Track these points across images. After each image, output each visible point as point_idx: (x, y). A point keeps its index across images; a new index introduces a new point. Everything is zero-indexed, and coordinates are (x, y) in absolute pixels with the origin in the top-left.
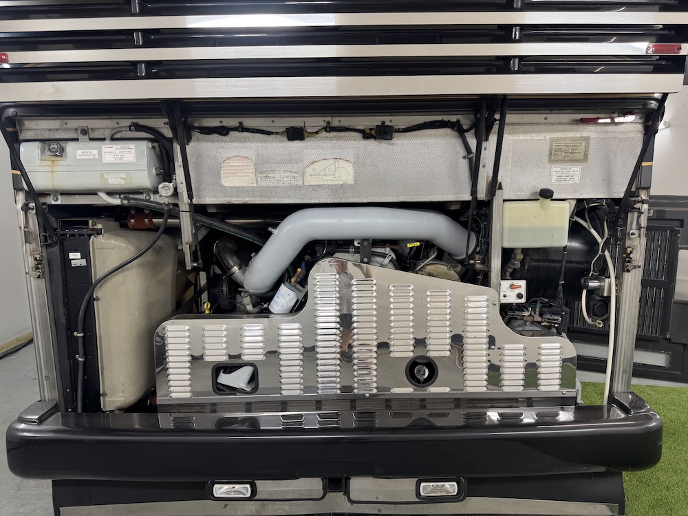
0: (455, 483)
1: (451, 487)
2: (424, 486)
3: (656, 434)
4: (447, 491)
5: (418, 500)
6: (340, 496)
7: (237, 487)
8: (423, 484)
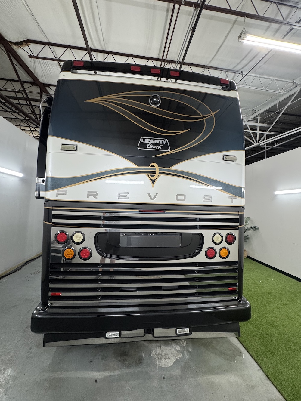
0: (188, 329)
1: (187, 330)
2: (178, 330)
3: (249, 309)
4: (186, 332)
5: (176, 335)
6: (150, 335)
7: (115, 333)
8: (178, 329)
